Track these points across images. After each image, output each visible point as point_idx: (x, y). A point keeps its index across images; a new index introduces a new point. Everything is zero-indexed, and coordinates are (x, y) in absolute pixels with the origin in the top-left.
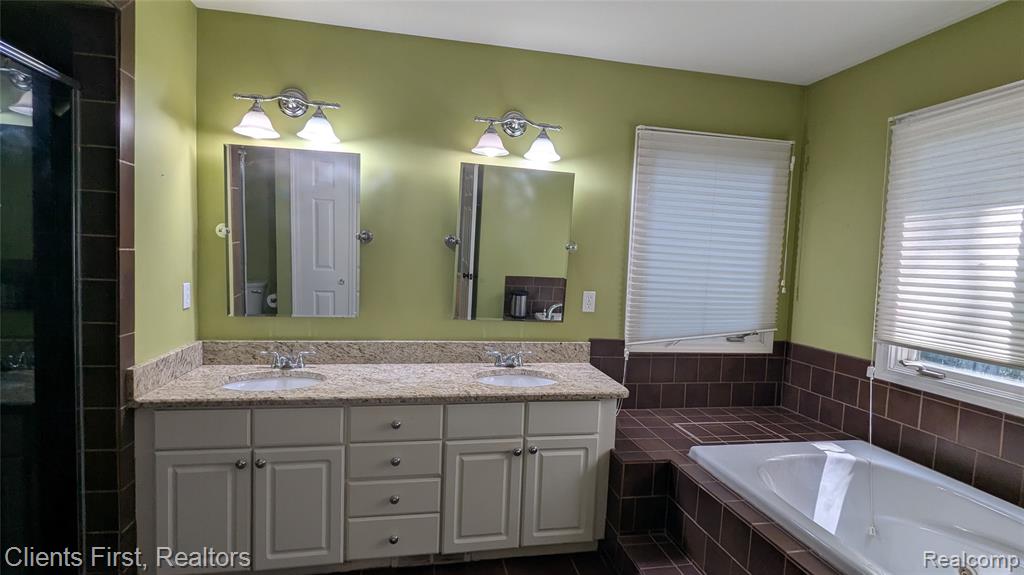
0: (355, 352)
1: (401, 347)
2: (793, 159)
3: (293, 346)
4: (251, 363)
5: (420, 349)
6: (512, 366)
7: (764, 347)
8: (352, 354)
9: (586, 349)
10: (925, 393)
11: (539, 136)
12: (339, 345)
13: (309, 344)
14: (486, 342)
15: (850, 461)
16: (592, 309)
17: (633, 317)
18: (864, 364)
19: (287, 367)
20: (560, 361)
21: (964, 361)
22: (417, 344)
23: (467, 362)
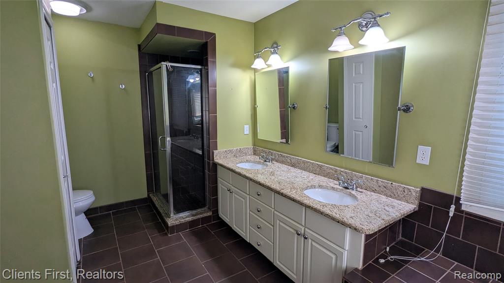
3: (272, 153)
5: (311, 165)
6: (346, 188)
9: (414, 194)
14: (342, 170)
16: (426, 162)
17: (471, 178)
20: (391, 196)
22: (310, 163)
23: (331, 179)
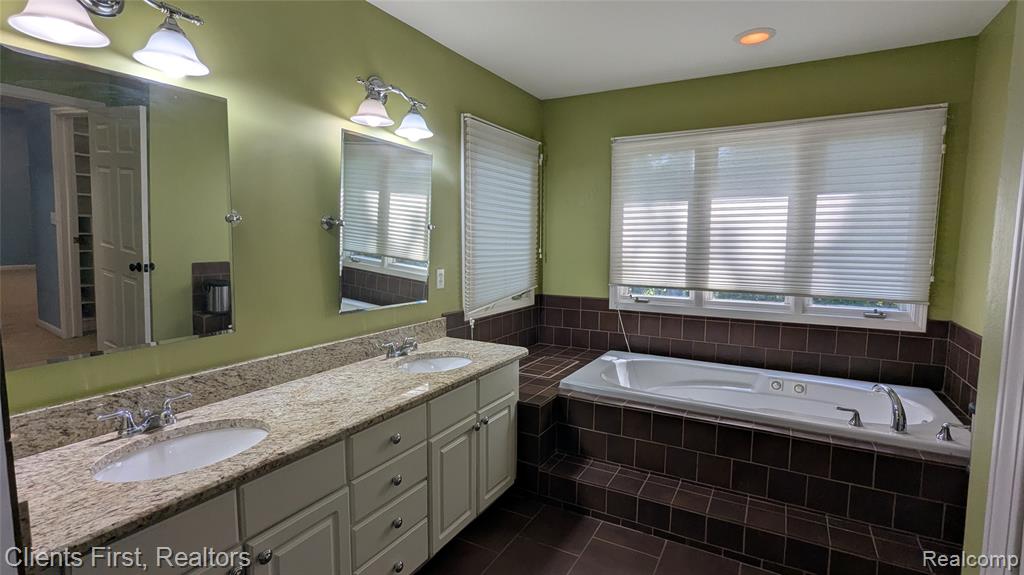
0: (233, 381)
1: (288, 361)
2: (542, 156)
3: (137, 395)
4: (61, 444)
7: (528, 302)
8: (230, 385)
9: (443, 324)
10: (641, 313)
11: (409, 112)
12: (212, 378)
13: (164, 385)
14: (371, 335)
15: (623, 363)
18: (606, 301)
19: (153, 427)
20: (428, 340)
21: (673, 291)
23: (356, 361)
